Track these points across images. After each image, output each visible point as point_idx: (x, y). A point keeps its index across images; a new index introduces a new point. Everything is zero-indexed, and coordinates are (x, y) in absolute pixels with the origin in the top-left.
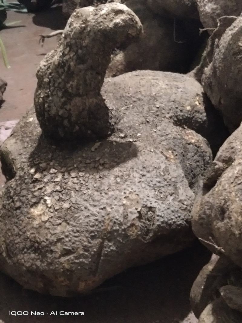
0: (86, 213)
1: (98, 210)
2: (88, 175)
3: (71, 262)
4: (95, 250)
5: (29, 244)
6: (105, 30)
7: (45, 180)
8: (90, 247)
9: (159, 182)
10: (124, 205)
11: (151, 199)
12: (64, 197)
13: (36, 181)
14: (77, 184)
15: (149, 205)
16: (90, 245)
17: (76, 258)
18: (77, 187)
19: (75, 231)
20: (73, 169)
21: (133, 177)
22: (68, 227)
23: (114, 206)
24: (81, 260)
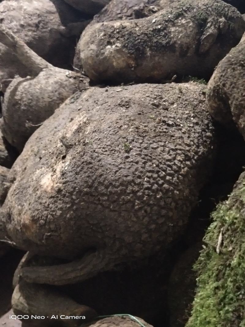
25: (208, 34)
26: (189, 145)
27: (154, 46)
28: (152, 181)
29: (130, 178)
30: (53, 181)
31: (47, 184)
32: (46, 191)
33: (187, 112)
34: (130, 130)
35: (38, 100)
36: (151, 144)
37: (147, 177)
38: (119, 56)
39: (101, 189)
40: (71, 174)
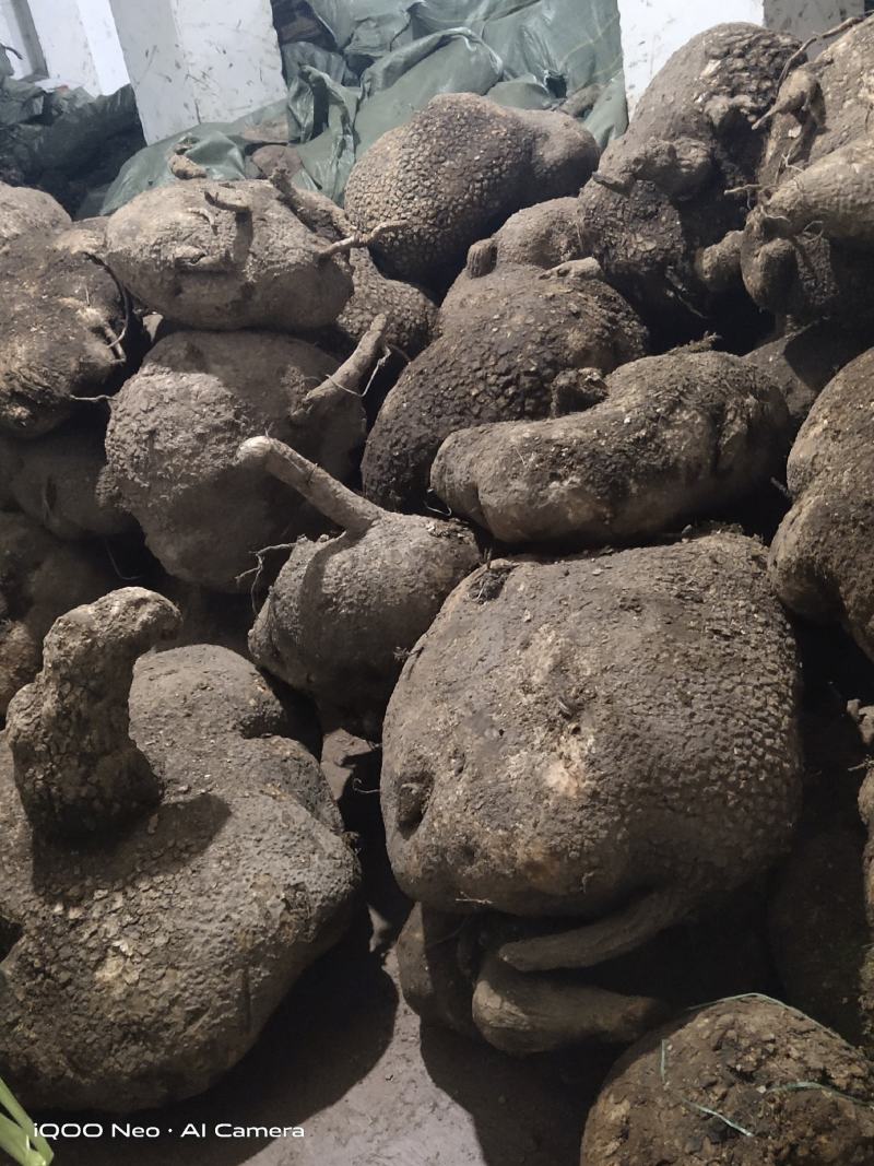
0: (200, 938)
1: (218, 924)
2: (170, 877)
3: (207, 1027)
4: (239, 990)
5: (118, 1034)
6: (130, 637)
7: (96, 915)
8: (230, 988)
9: (287, 840)
10: (255, 899)
11: (291, 873)
12: (148, 929)
13: (77, 922)
14: (160, 897)
15: (293, 883)
16: (227, 986)
17: (213, 1017)
18: (164, 903)
19: (195, 974)
20: (138, 877)
21: (246, 849)
22: (179, 974)
23: (241, 908)
24: (222, 1016)
25: (733, 433)
26: (774, 672)
27: (642, 474)
28: (747, 753)
29: (710, 753)
30: (577, 778)
31: (565, 783)
32: (566, 798)
33: (741, 603)
34: (676, 661)
35: (382, 594)
36: (720, 682)
37: (736, 746)
38: (579, 501)
39: (667, 779)
40: (606, 760)
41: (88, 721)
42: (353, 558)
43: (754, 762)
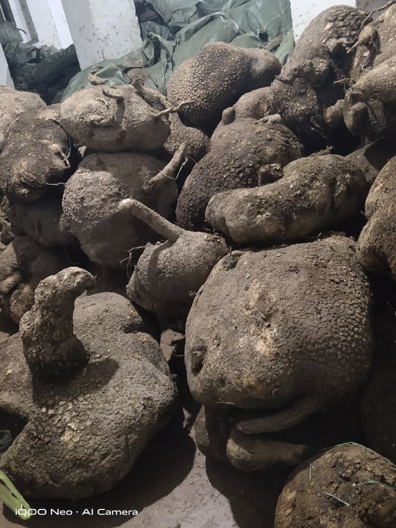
0: (106, 422)
1: (114, 416)
2: (92, 395)
3: (110, 461)
4: (124, 444)
5: (71, 465)
6: (72, 289)
7: (60, 412)
8: (120, 444)
9: (144, 378)
10: (130, 404)
11: (146, 392)
12: (83, 418)
13: (52, 416)
14: (88, 404)
15: (147, 397)
16: (118, 443)
17: (113, 457)
18: (90, 407)
19: (104, 438)
20: (79, 395)
21: (126, 382)
22: (97, 437)
23: (124, 408)
24: (117, 456)
25: (340, 191)
26: (359, 298)
27: (299, 210)
28: (346, 334)
29: (329, 335)
30: (269, 347)
31: (264, 349)
32: (264, 356)
33: (344, 267)
34: (313, 294)
36: (333, 303)
37: (341, 331)
39: (310, 347)
40: (282, 339)
41: (55, 326)
42: (171, 252)
43: (349, 338)
